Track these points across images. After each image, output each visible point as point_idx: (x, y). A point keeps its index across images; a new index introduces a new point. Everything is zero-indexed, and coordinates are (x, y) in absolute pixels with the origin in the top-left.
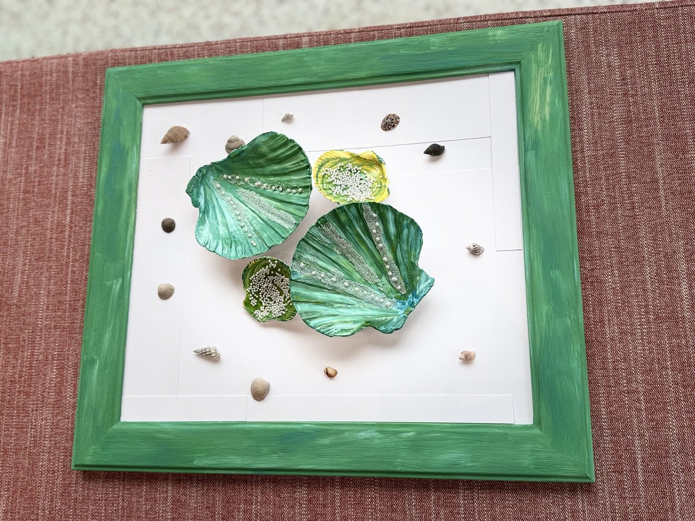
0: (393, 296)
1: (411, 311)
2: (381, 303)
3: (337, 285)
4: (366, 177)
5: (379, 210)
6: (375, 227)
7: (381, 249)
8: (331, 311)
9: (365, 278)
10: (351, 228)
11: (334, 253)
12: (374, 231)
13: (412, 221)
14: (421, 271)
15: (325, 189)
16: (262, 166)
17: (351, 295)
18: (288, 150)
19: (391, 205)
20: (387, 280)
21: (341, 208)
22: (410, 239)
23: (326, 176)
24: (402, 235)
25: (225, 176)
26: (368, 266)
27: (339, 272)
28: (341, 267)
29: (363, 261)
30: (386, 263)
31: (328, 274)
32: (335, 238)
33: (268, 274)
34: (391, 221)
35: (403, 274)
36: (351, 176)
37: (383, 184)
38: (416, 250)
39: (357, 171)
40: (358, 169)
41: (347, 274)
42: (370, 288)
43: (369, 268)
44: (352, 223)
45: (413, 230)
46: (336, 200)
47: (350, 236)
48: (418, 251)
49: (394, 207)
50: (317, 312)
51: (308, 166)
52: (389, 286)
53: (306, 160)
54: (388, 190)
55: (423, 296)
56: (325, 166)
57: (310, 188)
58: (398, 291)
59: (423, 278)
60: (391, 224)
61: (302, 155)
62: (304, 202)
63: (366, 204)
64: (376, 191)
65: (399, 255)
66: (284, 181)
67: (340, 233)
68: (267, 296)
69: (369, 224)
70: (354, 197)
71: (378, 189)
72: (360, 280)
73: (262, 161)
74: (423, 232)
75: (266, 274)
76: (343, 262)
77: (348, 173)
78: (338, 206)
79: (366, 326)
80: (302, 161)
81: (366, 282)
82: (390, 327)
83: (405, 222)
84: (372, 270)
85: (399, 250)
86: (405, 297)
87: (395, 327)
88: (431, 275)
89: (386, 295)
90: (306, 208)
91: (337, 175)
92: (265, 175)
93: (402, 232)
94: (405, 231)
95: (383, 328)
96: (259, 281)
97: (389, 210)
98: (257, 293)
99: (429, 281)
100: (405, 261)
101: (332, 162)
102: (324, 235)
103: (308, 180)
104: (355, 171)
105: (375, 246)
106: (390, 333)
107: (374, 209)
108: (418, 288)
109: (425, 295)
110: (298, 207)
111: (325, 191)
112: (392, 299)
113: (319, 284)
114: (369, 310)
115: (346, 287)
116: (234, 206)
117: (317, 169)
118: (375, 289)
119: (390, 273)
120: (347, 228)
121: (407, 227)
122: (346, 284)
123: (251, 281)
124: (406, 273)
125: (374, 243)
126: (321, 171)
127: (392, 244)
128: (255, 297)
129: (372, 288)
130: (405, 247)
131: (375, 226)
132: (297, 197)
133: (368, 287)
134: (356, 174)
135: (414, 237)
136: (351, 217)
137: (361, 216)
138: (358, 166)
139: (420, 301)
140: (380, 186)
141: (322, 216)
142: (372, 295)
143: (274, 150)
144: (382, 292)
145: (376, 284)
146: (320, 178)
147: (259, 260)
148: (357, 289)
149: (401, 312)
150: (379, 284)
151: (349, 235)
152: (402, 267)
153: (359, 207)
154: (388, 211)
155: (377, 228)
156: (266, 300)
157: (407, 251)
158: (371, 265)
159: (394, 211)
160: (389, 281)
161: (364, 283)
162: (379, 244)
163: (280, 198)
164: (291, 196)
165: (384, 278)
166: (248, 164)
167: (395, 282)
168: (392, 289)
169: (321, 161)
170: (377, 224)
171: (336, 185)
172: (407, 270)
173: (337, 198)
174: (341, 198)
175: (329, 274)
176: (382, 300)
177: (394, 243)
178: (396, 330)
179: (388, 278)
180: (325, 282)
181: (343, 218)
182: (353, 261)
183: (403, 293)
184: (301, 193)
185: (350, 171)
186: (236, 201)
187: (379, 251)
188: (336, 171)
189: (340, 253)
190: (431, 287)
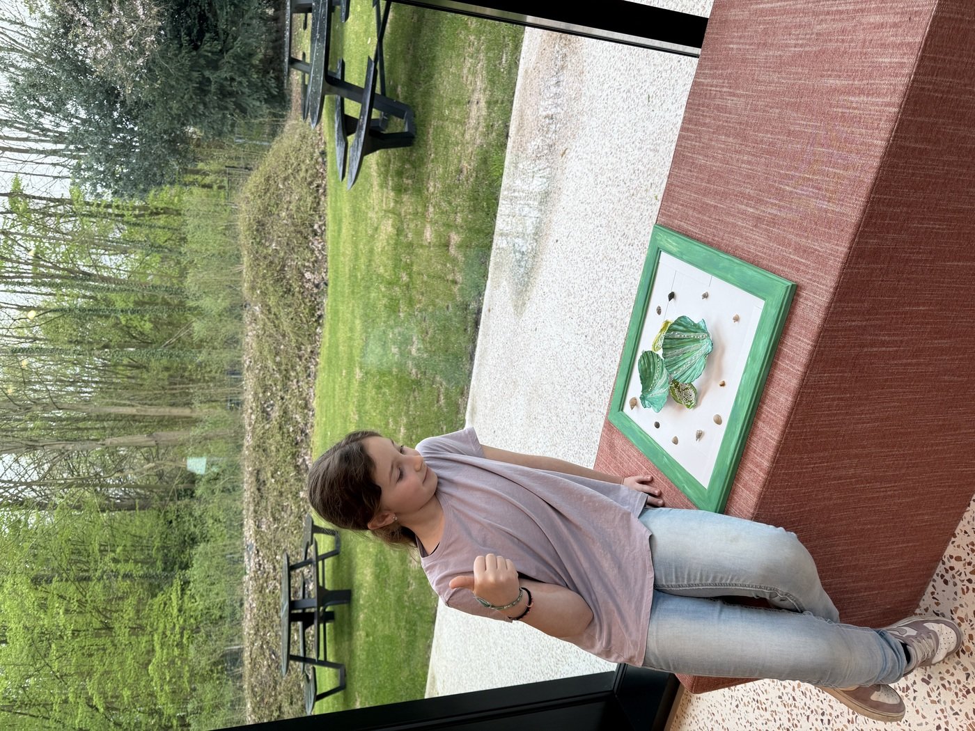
5: (671, 330)
10: (674, 345)
13: (680, 318)
15: (658, 348)
19: (670, 324)
21: (664, 345)
23: (656, 346)
24: (684, 325)
29: (689, 346)
30: (694, 337)
32: (674, 354)
44: (671, 344)
45: (683, 320)
46: (660, 345)
60: (678, 327)
67: (673, 351)
68: (687, 396)
69: (675, 337)
74: (685, 316)
76: (685, 356)
83: (679, 321)
85: (690, 329)
96: (680, 396)
98: (685, 400)
103: (654, 354)
105: (685, 338)
123: (680, 400)
128: (687, 402)
130: (689, 326)
131: (677, 335)
135: (686, 320)
137: (670, 339)
146: (655, 349)
151: (676, 347)
152: (696, 331)
153: (666, 337)
156: (689, 398)
159: (673, 324)
177: (686, 330)
179: (699, 339)
189: (682, 355)
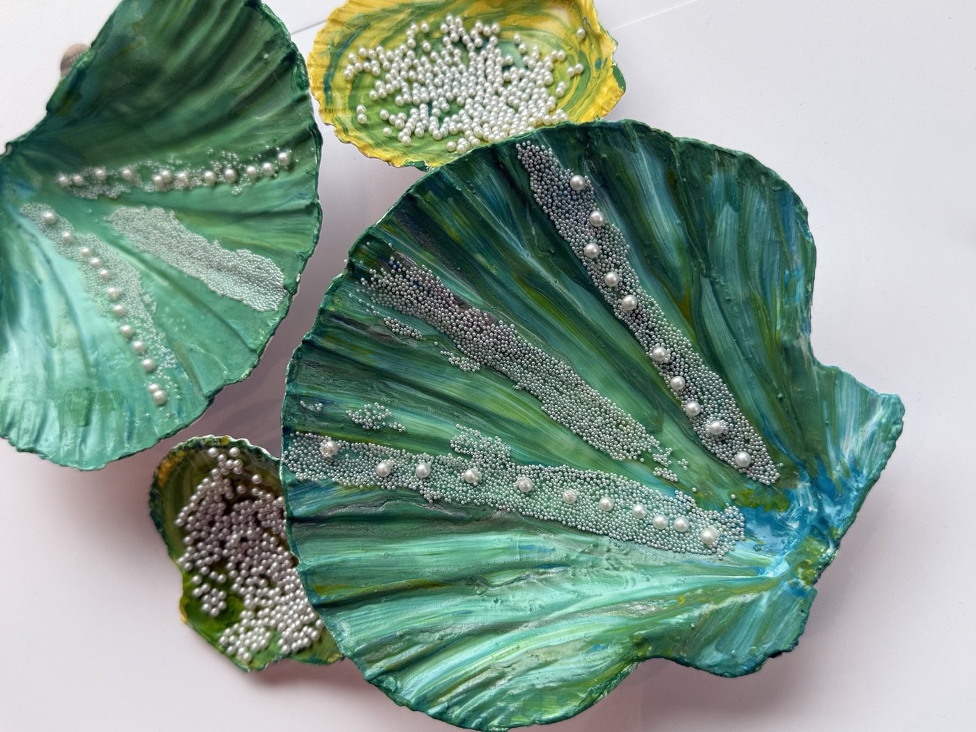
0: (723, 494)
1: (826, 564)
2: (682, 533)
3: (490, 494)
4: (524, 54)
5: (592, 155)
6: (590, 233)
7: (635, 314)
8: (484, 611)
9: (596, 444)
10: (497, 257)
11: (449, 370)
12: (591, 248)
13: (749, 166)
14: (834, 376)
15: (364, 127)
16: (160, 113)
17: (553, 526)
18: (219, 23)
19: (640, 119)
20: (687, 436)
21: (433, 183)
22: (754, 245)
23: (367, 80)
24: (713, 239)
25: (63, 179)
26: (594, 392)
27: (486, 440)
28: (492, 420)
29: (574, 377)
30: (669, 367)
31: (443, 457)
32: (440, 312)
33: (229, 495)
34: (653, 191)
35: (748, 400)
36: (466, 61)
37: (593, 59)
38: (788, 289)
39: (486, 39)
40: (487, 29)
41: (520, 440)
42: (622, 481)
43: (604, 400)
44: (494, 234)
45: (757, 204)
46: (412, 158)
47: (500, 291)
48: (800, 290)
49: (653, 126)
50: (423, 631)
51: (292, 58)
52: (700, 460)
53: (279, 37)
54: (617, 73)
55: (868, 488)
56: (359, 42)
57: (311, 137)
58: (743, 474)
59: (847, 406)
60: (657, 202)
61: (267, 25)
62: (301, 196)
63: (535, 141)
64: (567, 91)
65: (715, 323)
66: (236, 141)
67: (455, 286)
68: (254, 570)
69: (563, 226)
70: (486, 131)
71: (576, 81)
72: (577, 452)
73: (153, 93)
74: (807, 202)
75: (223, 498)
76: (495, 400)
77: (452, 55)
78: (420, 176)
79: (639, 660)
80: (269, 45)
81: (603, 457)
82: (743, 648)
83: (717, 178)
84: (617, 404)
85: (709, 305)
86: (780, 495)
87: (767, 647)
88: (880, 387)
89: (694, 494)
90: (312, 220)
91: (413, 68)
92: (177, 142)
93: (712, 226)
94: (725, 219)
95: (713, 656)
96: (212, 524)
97: (638, 144)
98: (220, 565)
99: (880, 414)
100: (749, 343)
101: (384, 25)
102: (392, 309)
103: (300, 109)
104: (478, 40)
105: (609, 309)
106: (747, 673)
107: (575, 154)
108: (832, 454)
109: (874, 481)
110: (291, 222)
111: (362, 135)
112: (722, 509)
113: (415, 507)
114: (638, 576)
115: (529, 494)
116: (104, 272)
117: (326, 61)
118: (643, 481)
119: (692, 406)
120: (480, 258)
121: (730, 199)
122: (524, 482)
123: (183, 531)
124: (759, 393)
125: (600, 297)
126: (344, 62)
127: (677, 285)
128: (214, 584)
129: (632, 476)
130: (735, 288)
131: (591, 228)
132: (281, 186)
133: (613, 476)
134: (483, 52)
135: (771, 234)
136: (486, 212)
137: (523, 198)
138: (488, 21)
139: (857, 509)
140: (579, 66)
141: (362, 232)
142: (638, 508)
143: (178, 38)
144: (675, 485)
145: (646, 458)
146: (341, 90)
147: (181, 454)
148: (570, 493)
149: (777, 567)
150: (657, 457)
151: (495, 286)
152: (740, 372)
153: (507, 161)
154: (634, 151)
155: (601, 232)
156: (257, 586)
157: (750, 302)
158: (608, 385)
159: (659, 143)
160: (695, 439)
161: (596, 465)
162: (621, 296)
163: (233, 206)
164: (263, 190)
165: (670, 431)
166: (120, 116)
167: (722, 438)
168: (714, 467)
169: (338, 28)
170: (596, 215)
171: (408, 106)
172: (765, 380)
173: (417, 149)
174: (436, 147)
175: (448, 458)
176: (681, 522)
177: (684, 279)
178: (776, 654)
179: (689, 426)
180: (437, 494)
181: (453, 223)
182: (535, 384)
183: (765, 479)
184: (291, 167)
185: (460, 43)
186: (112, 252)
187: (625, 326)
188: (405, 55)
189: (476, 367)
190: (895, 438)
